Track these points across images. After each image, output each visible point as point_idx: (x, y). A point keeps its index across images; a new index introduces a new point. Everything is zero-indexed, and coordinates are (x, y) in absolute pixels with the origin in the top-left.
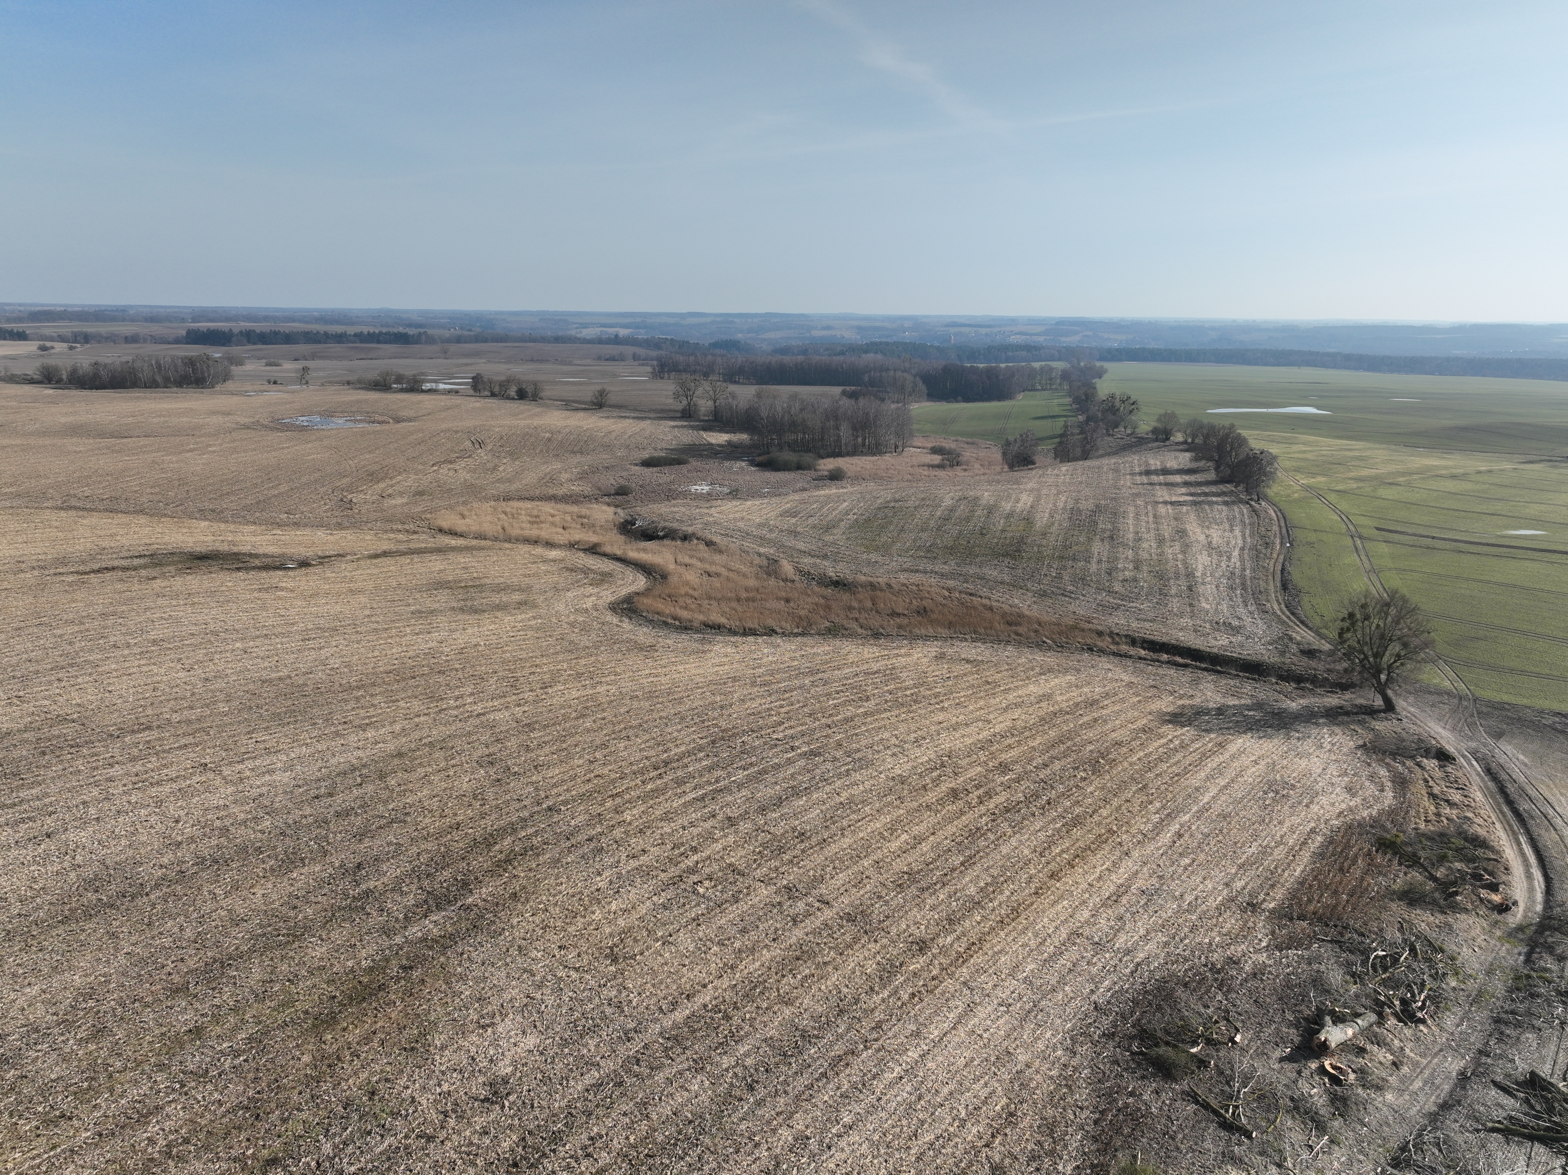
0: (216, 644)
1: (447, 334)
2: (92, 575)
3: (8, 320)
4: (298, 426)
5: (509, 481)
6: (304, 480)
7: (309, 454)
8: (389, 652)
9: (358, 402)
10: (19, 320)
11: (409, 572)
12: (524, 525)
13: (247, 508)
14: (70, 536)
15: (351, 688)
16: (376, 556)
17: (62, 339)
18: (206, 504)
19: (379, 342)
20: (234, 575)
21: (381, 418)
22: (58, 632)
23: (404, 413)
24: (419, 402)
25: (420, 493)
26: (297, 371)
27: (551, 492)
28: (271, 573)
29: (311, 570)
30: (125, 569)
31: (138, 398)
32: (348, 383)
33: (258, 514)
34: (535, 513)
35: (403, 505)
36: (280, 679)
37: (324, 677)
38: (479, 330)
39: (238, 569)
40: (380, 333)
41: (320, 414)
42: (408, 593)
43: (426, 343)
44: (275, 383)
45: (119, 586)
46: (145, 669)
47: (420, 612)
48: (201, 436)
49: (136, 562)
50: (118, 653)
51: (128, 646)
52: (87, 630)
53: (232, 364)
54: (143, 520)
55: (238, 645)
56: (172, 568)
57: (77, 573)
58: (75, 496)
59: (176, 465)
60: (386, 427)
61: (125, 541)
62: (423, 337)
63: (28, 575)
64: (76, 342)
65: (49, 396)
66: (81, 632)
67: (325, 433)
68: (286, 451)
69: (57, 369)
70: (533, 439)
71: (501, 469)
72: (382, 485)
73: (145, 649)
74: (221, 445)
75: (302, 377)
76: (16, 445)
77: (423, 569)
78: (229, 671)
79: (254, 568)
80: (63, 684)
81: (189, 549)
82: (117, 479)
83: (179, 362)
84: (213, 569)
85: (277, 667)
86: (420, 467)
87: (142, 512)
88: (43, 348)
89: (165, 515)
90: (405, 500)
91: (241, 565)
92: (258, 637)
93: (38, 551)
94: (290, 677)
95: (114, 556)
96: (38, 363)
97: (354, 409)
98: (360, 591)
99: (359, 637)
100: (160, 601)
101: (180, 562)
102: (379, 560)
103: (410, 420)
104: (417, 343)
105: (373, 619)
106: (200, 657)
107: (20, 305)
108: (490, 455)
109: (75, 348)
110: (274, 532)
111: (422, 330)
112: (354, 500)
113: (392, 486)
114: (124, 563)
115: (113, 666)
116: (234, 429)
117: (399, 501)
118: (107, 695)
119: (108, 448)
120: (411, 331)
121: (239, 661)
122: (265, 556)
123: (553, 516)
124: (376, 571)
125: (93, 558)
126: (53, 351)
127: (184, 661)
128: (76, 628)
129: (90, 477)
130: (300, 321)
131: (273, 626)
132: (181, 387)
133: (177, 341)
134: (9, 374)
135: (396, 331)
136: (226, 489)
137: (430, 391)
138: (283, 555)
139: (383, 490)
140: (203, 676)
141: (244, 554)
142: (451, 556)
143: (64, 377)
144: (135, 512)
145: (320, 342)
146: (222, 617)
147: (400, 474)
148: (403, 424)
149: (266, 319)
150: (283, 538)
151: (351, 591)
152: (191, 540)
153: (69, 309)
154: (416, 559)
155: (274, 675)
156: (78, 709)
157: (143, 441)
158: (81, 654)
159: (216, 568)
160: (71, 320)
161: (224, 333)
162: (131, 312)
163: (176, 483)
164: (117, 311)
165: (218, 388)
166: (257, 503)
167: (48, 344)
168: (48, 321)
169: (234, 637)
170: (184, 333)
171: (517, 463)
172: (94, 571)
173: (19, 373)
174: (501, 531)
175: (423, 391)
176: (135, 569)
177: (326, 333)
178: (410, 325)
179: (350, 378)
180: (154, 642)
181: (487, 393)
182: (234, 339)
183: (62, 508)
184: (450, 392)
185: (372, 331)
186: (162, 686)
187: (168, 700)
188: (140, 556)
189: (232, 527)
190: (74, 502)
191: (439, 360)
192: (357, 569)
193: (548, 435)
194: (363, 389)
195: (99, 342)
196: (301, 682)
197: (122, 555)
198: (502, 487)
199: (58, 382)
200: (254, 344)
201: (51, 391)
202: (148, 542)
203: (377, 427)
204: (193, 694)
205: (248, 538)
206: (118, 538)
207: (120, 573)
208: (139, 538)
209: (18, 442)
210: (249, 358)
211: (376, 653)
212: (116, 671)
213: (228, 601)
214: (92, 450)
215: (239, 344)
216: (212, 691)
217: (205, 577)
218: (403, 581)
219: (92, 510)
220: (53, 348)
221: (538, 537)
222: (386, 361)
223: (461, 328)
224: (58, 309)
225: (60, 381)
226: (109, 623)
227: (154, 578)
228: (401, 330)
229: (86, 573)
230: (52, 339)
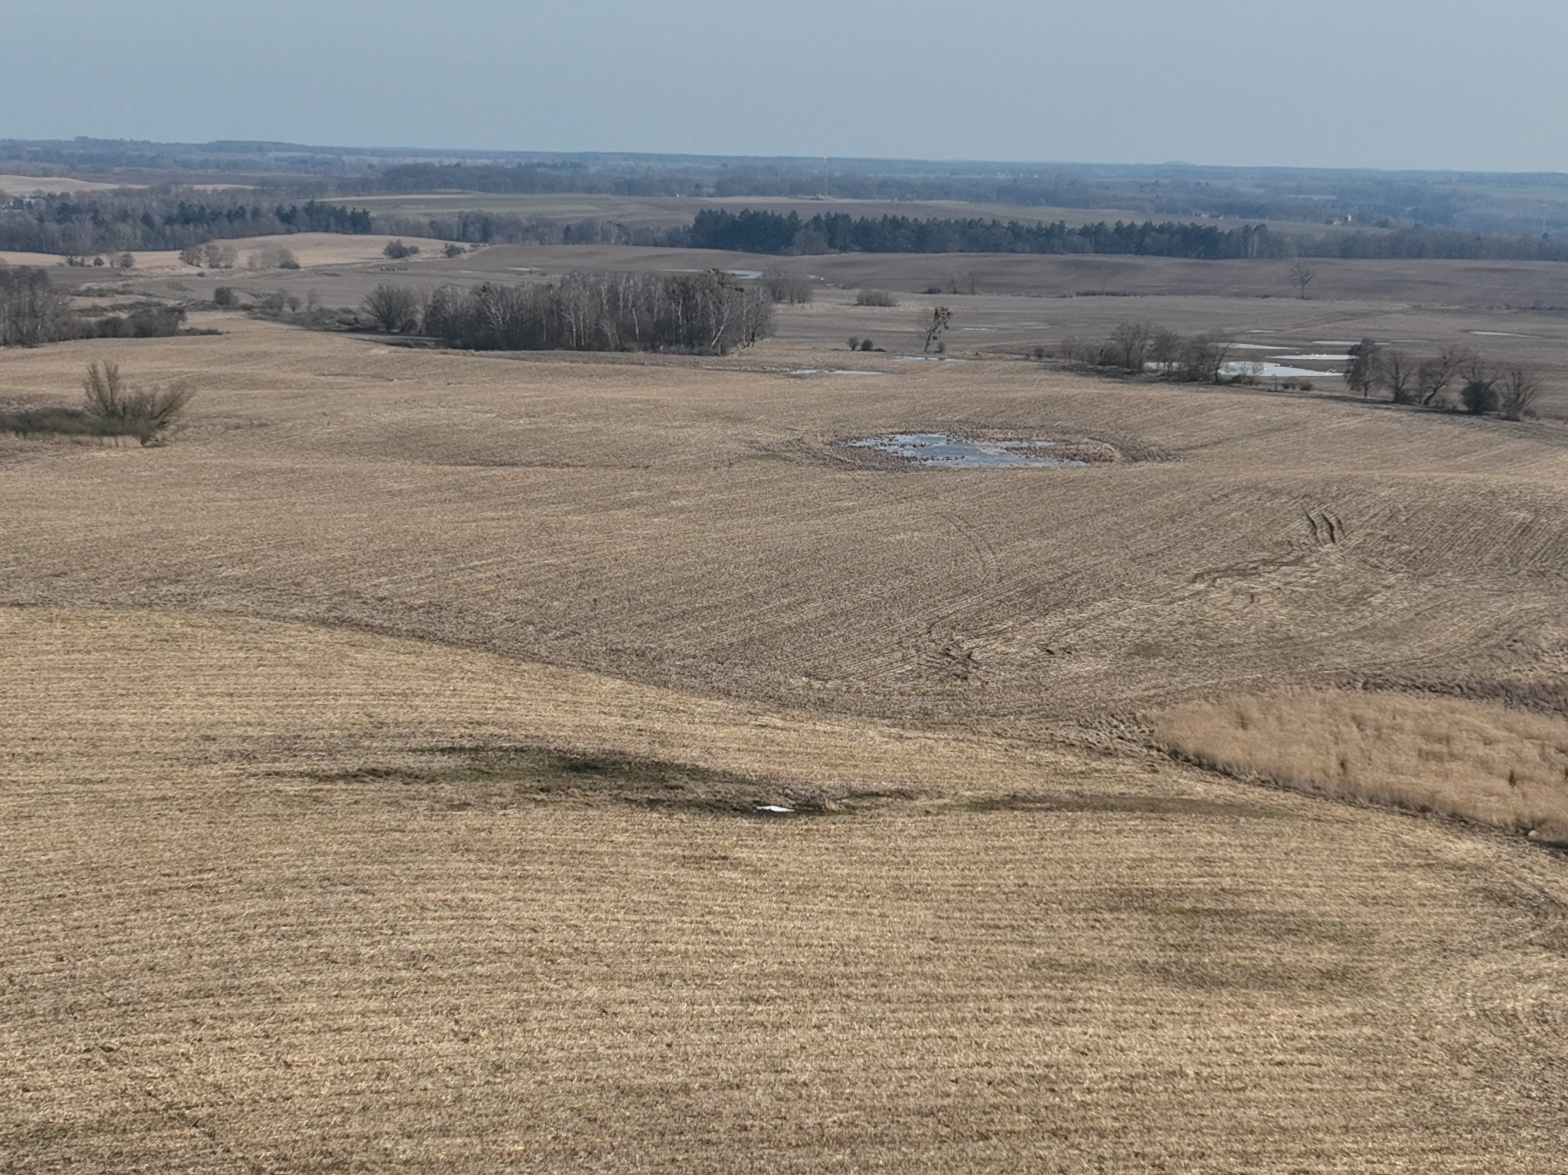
0: (544, 982)
1: (1318, 232)
2: (341, 785)
3: (343, 187)
4: (889, 458)
5: (1392, 634)
6: (866, 593)
7: (895, 529)
8: (943, 1061)
9: (1048, 402)
10: (364, 186)
11: (1059, 854)
12: (1400, 760)
13: (718, 654)
14: (321, 688)
15: (823, 1140)
16: (988, 805)
17: (438, 231)
18: (626, 636)
19: (1141, 250)
20: (638, 817)
21: (1092, 448)
22: (225, 909)
23: (1155, 438)
24: (1202, 410)
25: (1146, 651)
26: (920, 320)
27: (1501, 674)
28: (726, 822)
29: (822, 823)
30: (411, 777)
31: (556, 373)
32: (1039, 354)
33: (740, 672)
34: (1442, 727)
35: (1097, 677)
36: (664, 1091)
37: (766, 1102)
38: (1408, 223)
39: (653, 804)
40: (1147, 228)
41: (951, 432)
42: (1037, 912)
43: (1261, 255)
44: (867, 347)
45: (383, 816)
46: (375, 1021)
47: (1054, 964)
48: (663, 471)
49: (440, 762)
50: (329, 975)
51: (355, 961)
52: (284, 913)
53: (778, 299)
54: (482, 662)
55: (592, 991)
56: (508, 786)
57: (312, 775)
58: (358, 595)
59: (585, 538)
60: (1099, 471)
61: (428, 711)
62: (1255, 240)
63: (215, 771)
64: (464, 238)
65: (378, 360)
66: (269, 914)
67: (947, 478)
68: (842, 519)
69: (406, 300)
70: (1478, 525)
71: (1376, 601)
72: (1054, 621)
73: (388, 975)
74: (701, 494)
75: (931, 335)
76: (281, 472)
77: (1096, 853)
78: (553, 1054)
79: (689, 805)
80: (201, 1032)
81: (561, 744)
82: (454, 561)
83: (659, 290)
84: (597, 797)
85: (664, 1058)
86: (1161, 581)
87: (485, 644)
88: (396, 252)
89: (534, 657)
90: (1103, 666)
91: (662, 794)
92: (642, 978)
93: (251, 716)
94: (686, 1089)
95: (399, 744)
96: (371, 287)
97: (1031, 422)
98: (920, 893)
99: (879, 1010)
100: (457, 863)
101: (531, 772)
102: (993, 816)
103: (1165, 456)
104: (1236, 256)
105: (927, 968)
106: (500, 1010)
107: (374, 152)
108: (1353, 562)
109: (459, 251)
110: (765, 720)
111: (1254, 222)
112: (977, 655)
113: (1078, 626)
114: (411, 762)
115: (311, 1006)
116: (740, 458)
117: (1087, 666)
118: (279, 1072)
119: (460, 488)
120: (1225, 225)
121: (584, 1031)
122: (727, 776)
123: (1488, 742)
124: (971, 843)
125: (353, 743)
126: (414, 258)
127: (464, 1012)
128: (264, 905)
129: (399, 552)
130: (960, 194)
131: (685, 955)
132: (655, 349)
133: (674, 240)
134: (315, 308)
135: (1186, 222)
136: (681, 603)
137: (1237, 381)
138: (764, 781)
139: (1055, 635)
140: (494, 1057)
141: (680, 768)
142: (1177, 824)
143: (419, 318)
144: (471, 644)
145: (997, 249)
146: (574, 917)
147: (1106, 594)
148: (1145, 466)
149: (883, 187)
150: (781, 736)
151: (898, 888)
152: (570, 720)
153: (469, 162)
154: (1085, 821)
155: (651, 1079)
156: (213, 1097)
157: (540, 475)
158: (256, 967)
159: (605, 795)
160: (464, 187)
161: (777, 221)
162: (592, 170)
163: (574, 581)
164: (564, 165)
165: (734, 355)
166: (745, 644)
167: (407, 242)
168: (418, 188)
169: (587, 970)
170: (690, 219)
171: (1424, 587)
172: (347, 776)
173: (335, 307)
174: (1334, 767)
175: (1219, 382)
176: (433, 778)
177: (1014, 227)
178: (1229, 209)
179: (1046, 343)
180: (413, 959)
181: (1386, 393)
182: (798, 236)
183: (324, 622)
184: (1288, 385)
185: (1126, 222)
186: (398, 1070)
187: (401, 1106)
188: (452, 750)
189: (671, 699)
190: (352, 611)
191: (1283, 302)
192: (929, 834)
193: (1523, 515)
194: (1071, 369)
195: (510, 239)
196: (708, 1106)
197: (414, 743)
198: (1367, 650)
199: (403, 330)
200: (844, 249)
201: (383, 351)
202: (477, 717)
203: (1079, 469)
204: (458, 1099)
205: (701, 729)
206: (417, 701)
207: (399, 785)
208: (461, 708)
209: (287, 463)
210: (823, 284)
211: (911, 1059)
212: (313, 1016)
213: (602, 880)
214: (424, 491)
215: (809, 249)
216: (503, 1098)
217: (572, 815)
218: (1034, 877)
219: (382, 631)
220: (415, 251)
221: (1433, 795)
222: (1149, 300)
223: (1361, 219)
224: (447, 162)
225: (408, 327)
226: (332, 901)
227: (464, 805)
228: (1204, 220)
229: (329, 778)
230: (417, 231)
